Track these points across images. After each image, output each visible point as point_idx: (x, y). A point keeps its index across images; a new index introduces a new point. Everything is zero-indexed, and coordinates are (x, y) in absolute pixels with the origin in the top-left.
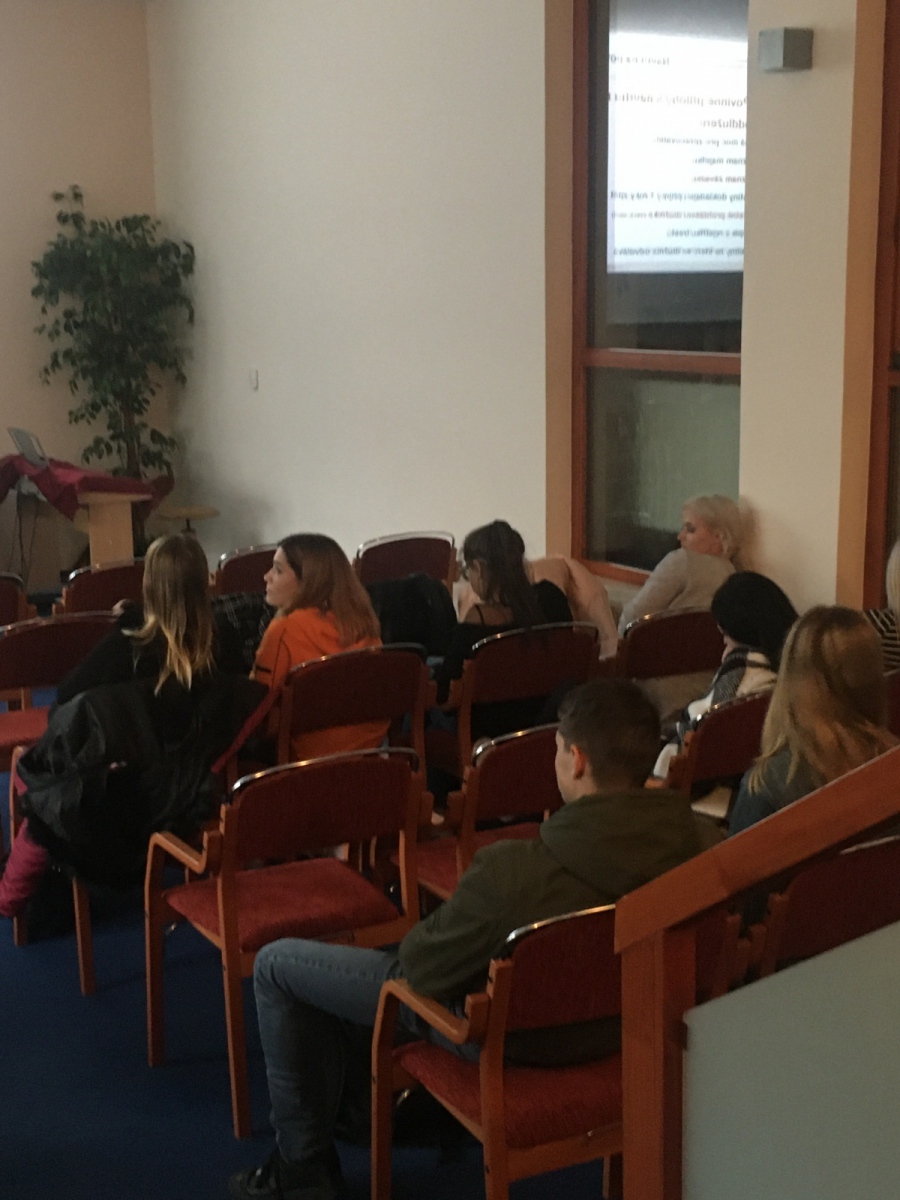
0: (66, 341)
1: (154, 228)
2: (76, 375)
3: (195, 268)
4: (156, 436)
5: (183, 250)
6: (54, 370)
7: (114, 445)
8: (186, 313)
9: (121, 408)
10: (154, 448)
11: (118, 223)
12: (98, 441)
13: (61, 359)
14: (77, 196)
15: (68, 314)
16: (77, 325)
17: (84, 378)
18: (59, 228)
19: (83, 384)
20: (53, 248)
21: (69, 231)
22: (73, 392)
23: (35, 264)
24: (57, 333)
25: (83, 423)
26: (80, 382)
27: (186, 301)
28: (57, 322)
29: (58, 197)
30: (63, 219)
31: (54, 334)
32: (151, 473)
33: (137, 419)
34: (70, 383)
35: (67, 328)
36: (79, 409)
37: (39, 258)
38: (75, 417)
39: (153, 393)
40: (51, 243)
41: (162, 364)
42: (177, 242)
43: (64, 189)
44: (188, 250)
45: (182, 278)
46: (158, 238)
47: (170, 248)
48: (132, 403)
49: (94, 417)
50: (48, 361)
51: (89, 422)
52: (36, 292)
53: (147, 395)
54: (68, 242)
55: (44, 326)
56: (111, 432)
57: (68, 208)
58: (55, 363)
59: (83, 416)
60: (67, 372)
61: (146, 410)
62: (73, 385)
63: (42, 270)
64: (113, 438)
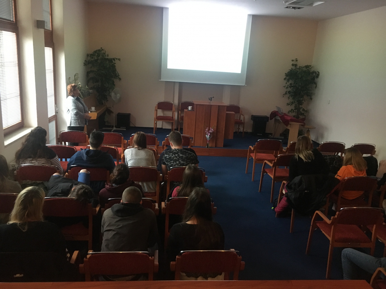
0: (289, 89)
1: (312, 68)
2: (290, 96)
3: (319, 77)
4: (304, 110)
5: (317, 73)
6: (285, 95)
7: (295, 111)
8: (315, 86)
9: (298, 104)
10: (303, 112)
11: (304, 66)
12: (292, 110)
13: (287, 93)
14: (297, 61)
15: (291, 84)
16: (292, 86)
17: (291, 97)
18: (292, 67)
19: (291, 98)
20: (289, 71)
21: (294, 68)
22: (288, 99)
23: (285, 73)
24: (288, 88)
25: (289, 106)
26: (290, 97)
27: (316, 84)
28: (288, 86)
29: (293, 61)
30: (293, 65)
31: (287, 88)
32: (301, 117)
33: (301, 106)
34: (288, 97)
35: (290, 87)
36: (289, 103)
37: (287, 73)
38: (288, 104)
39: (305, 101)
40: (289, 70)
41: (308, 96)
42: (316, 71)
43: (294, 59)
44: (318, 73)
45: (315, 79)
46: (312, 70)
47: (314, 72)
48: (300, 103)
49: (292, 105)
50: (285, 93)
51: (291, 106)
52: (285, 79)
53: (304, 102)
54: (293, 70)
55: (285, 86)
56: (295, 108)
57: (294, 63)
58: (286, 93)
59: (290, 104)
60: (288, 95)
61: (303, 104)
62: (289, 98)
63: (287, 75)
64: (295, 109)
